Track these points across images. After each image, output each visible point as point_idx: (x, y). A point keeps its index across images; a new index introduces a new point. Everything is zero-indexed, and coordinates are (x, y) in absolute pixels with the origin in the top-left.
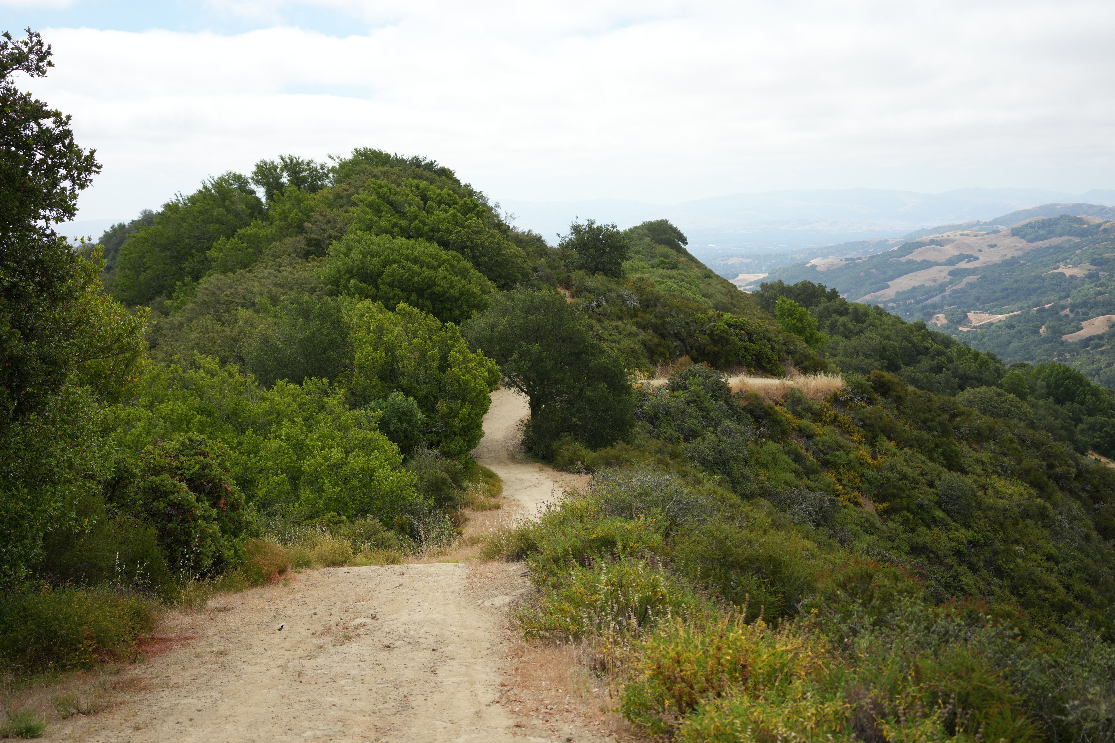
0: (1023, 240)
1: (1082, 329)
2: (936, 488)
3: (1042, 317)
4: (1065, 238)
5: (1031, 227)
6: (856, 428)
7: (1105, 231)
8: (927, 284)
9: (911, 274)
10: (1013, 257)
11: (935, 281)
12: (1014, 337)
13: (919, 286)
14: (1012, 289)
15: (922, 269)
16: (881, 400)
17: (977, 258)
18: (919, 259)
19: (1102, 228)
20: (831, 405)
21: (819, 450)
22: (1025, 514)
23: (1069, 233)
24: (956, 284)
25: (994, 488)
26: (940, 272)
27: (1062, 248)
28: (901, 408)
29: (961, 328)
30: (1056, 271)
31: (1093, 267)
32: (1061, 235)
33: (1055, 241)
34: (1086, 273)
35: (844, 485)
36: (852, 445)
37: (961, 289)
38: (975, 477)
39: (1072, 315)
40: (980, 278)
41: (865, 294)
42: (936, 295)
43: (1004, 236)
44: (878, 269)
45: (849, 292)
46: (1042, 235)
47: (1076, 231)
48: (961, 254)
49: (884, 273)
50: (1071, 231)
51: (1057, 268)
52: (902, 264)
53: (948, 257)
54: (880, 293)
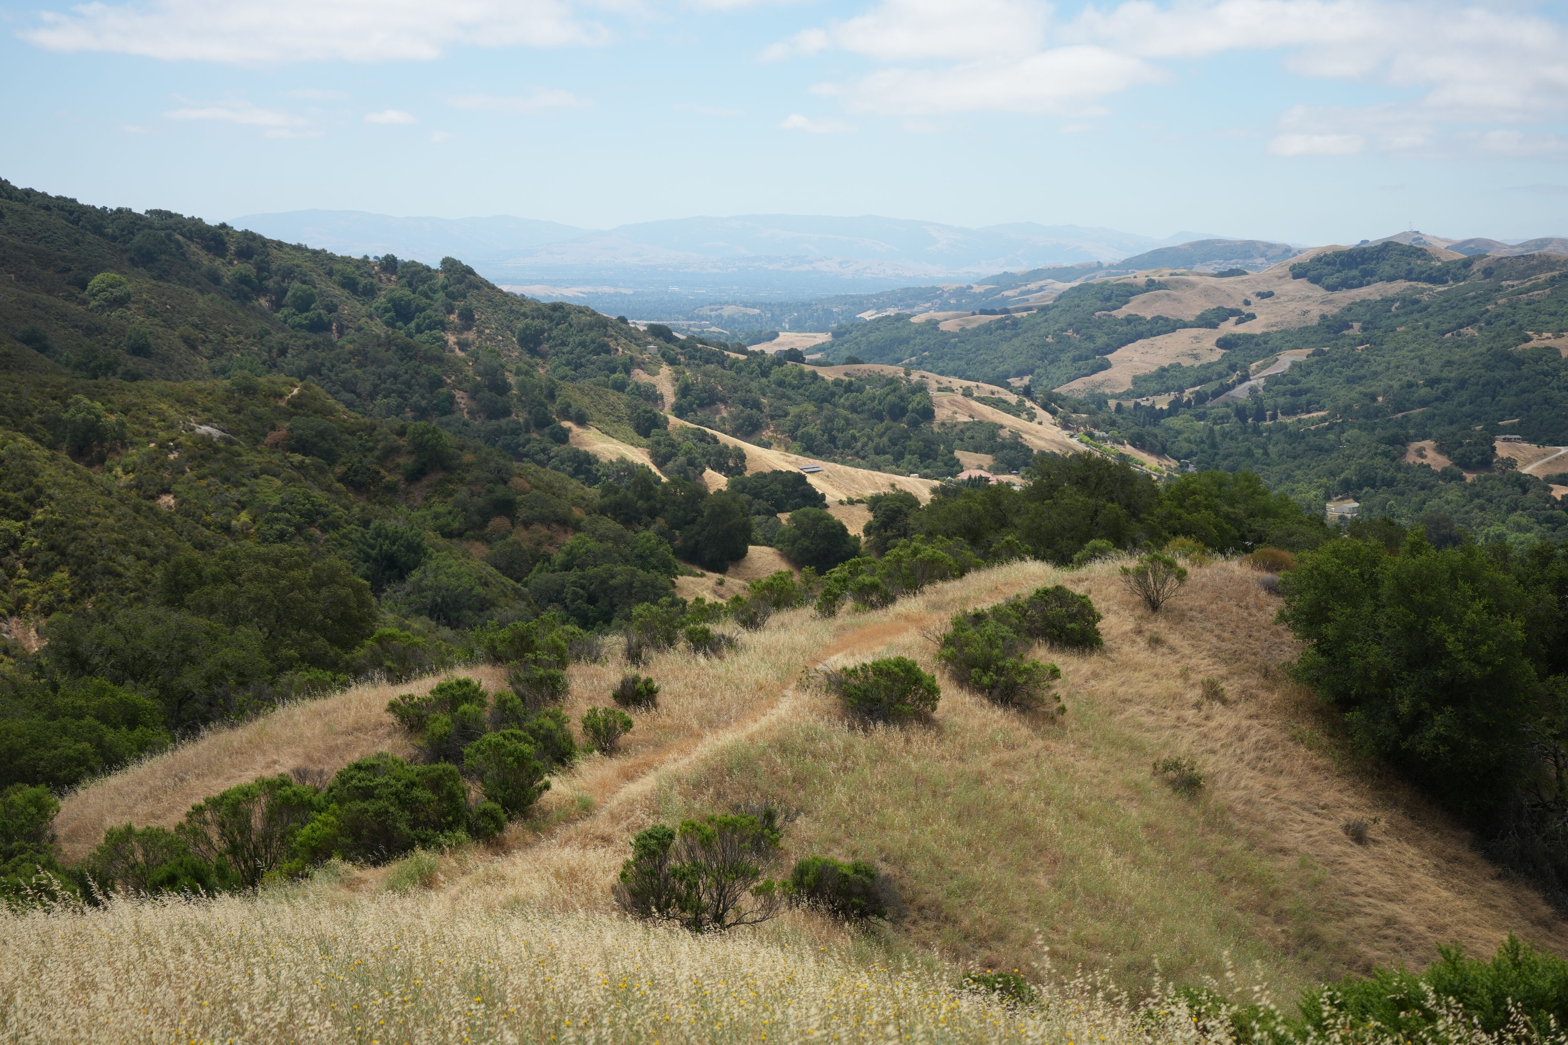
0: (1317, 286)
4: (1406, 284)
5: (1328, 264)
7: (1488, 272)
8: (1185, 362)
11: (1196, 357)
13: (1171, 366)
15: (1158, 334)
17: (1253, 316)
18: (1148, 314)
23: (1408, 277)
24: (1268, 365)
26: (1198, 339)
27: (1417, 302)
32: (1391, 279)
37: (1284, 375)
40: (1313, 354)
41: (1069, 380)
43: (1280, 278)
44: (1077, 331)
45: (1031, 372)
46: (1354, 278)
47: (1423, 273)
48: (1219, 308)
49: (1091, 338)
50: (1410, 271)
51: (1528, 339)
52: (1118, 322)
53: (1198, 313)
54: (1100, 376)
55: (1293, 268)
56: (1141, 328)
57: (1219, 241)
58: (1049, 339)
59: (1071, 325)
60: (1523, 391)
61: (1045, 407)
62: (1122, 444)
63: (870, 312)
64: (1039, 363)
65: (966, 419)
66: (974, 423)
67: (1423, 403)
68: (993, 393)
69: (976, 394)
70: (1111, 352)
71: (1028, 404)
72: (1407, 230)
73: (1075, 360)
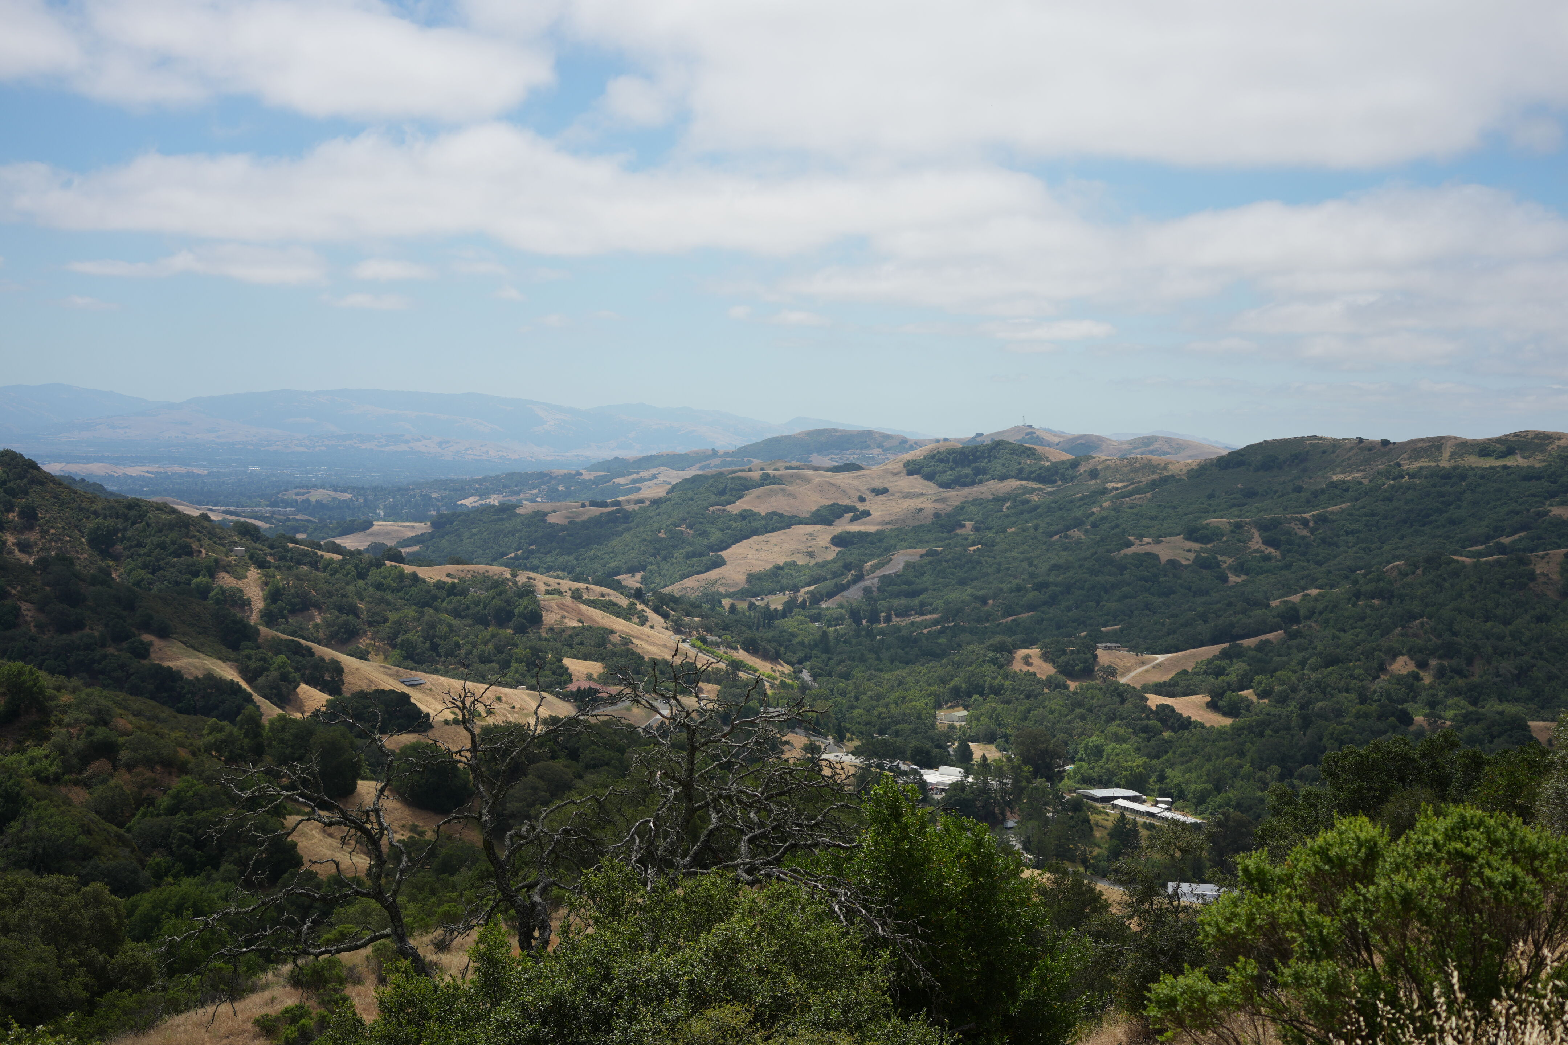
0: (931, 484)
4: (1013, 484)
5: (941, 461)
7: (1094, 474)
8: (800, 560)
9: (755, 538)
11: (811, 555)
13: (786, 564)
15: (773, 530)
17: (867, 514)
18: (763, 509)
23: (1019, 476)
26: (813, 536)
27: (1028, 501)
31: (1196, 546)
32: (1002, 478)
33: (990, 488)
37: (898, 576)
40: (927, 554)
41: (681, 578)
43: (895, 474)
44: (690, 527)
45: (643, 568)
46: (966, 476)
47: (1032, 472)
48: (834, 505)
49: (704, 534)
50: (1021, 471)
51: (1129, 544)
52: (732, 517)
53: (813, 509)
54: (714, 574)
55: (907, 464)
56: (755, 524)
58: (662, 535)
59: (684, 520)
60: (1126, 597)
61: (657, 610)
62: (736, 649)
63: (472, 499)
64: (651, 559)
65: (575, 624)
66: (584, 628)
67: (1030, 607)
68: (603, 595)
69: (585, 597)
70: (725, 549)
71: (640, 607)
72: (1021, 424)
73: (688, 557)
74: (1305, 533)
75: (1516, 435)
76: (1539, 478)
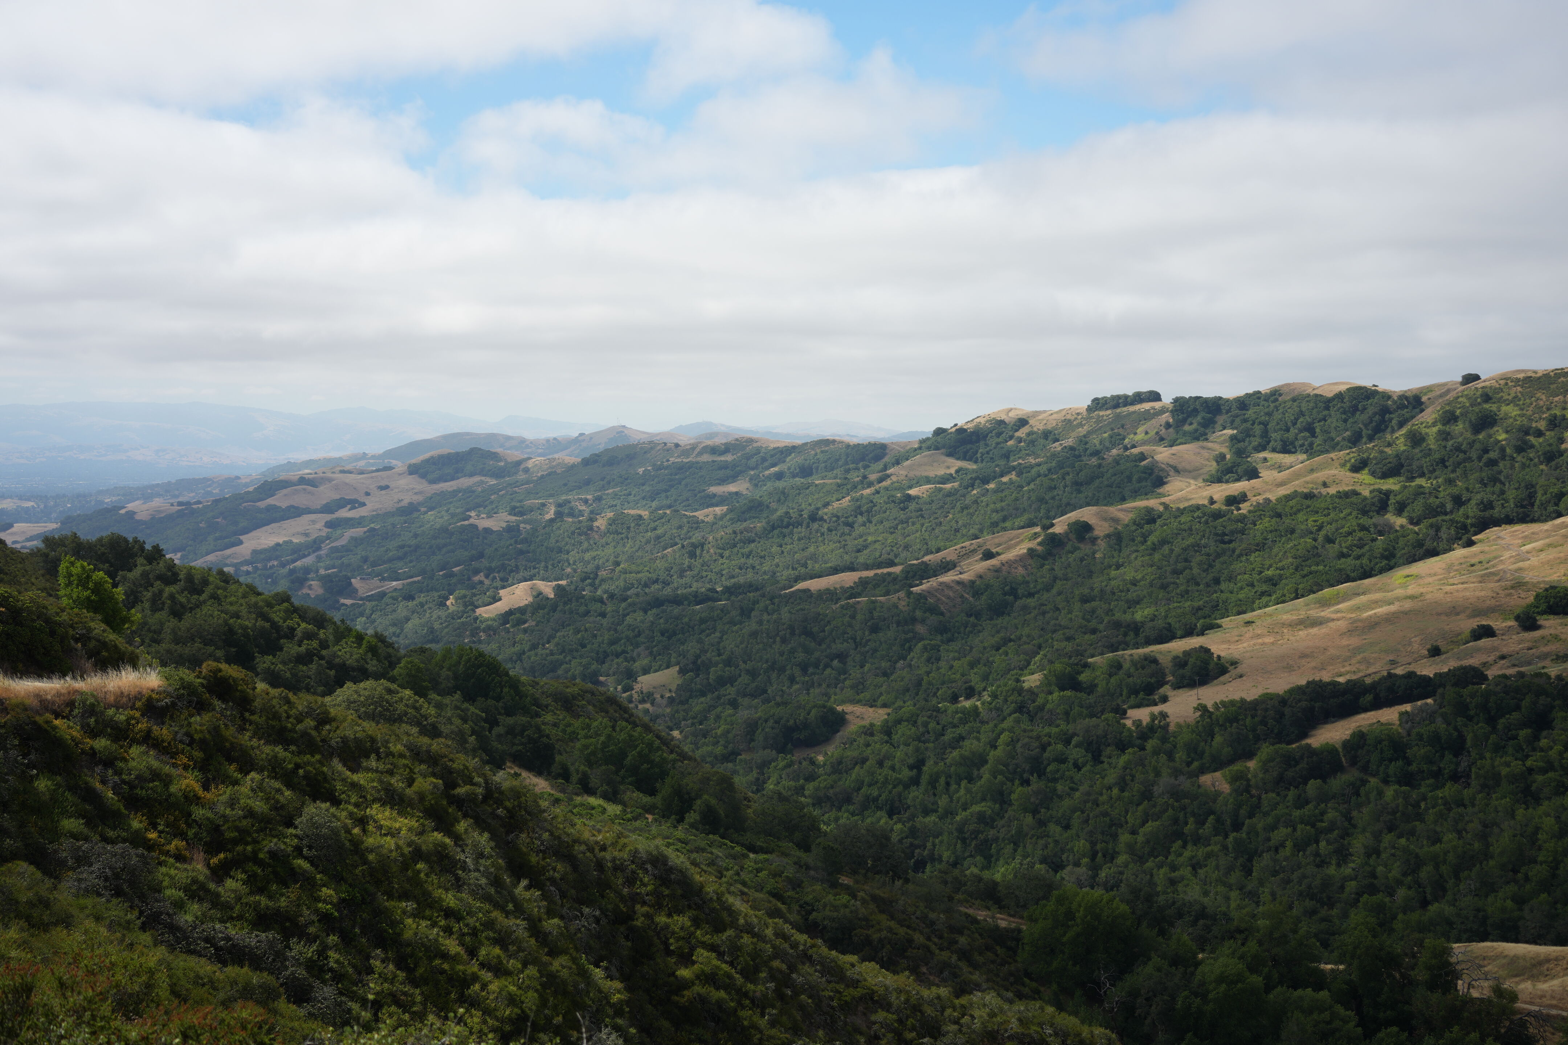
0: (424, 481)
1: (500, 599)
2: (296, 828)
3: (449, 585)
4: (477, 479)
5: (434, 464)
6: (181, 746)
7: (526, 470)
8: (296, 540)
9: (273, 525)
10: (411, 504)
11: (306, 535)
12: (413, 612)
13: (285, 542)
14: (409, 546)
15: (288, 518)
16: (218, 704)
17: (364, 504)
18: (284, 504)
19: (522, 466)
20: (143, 715)
21: (124, 782)
22: (418, 854)
23: (482, 473)
24: (336, 540)
25: (375, 821)
26: (314, 522)
27: (474, 492)
28: (247, 714)
29: (342, 601)
30: (466, 523)
31: (512, 518)
32: (471, 475)
33: (465, 482)
34: (504, 525)
35: (160, 832)
36: (174, 772)
37: (343, 546)
38: (350, 807)
39: (487, 582)
40: (368, 531)
41: (207, 554)
42: (309, 555)
43: (399, 474)
44: (225, 518)
45: (184, 550)
46: (448, 474)
47: (490, 470)
48: (342, 499)
49: (234, 523)
50: (483, 469)
51: (468, 519)
52: (259, 511)
53: (324, 502)
54: (228, 552)
55: (410, 466)
56: (276, 515)
57: (468, 434)
58: (202, 525)
59: (224, 514)
64: (191, 542)
70: (247, 533)
73: (217, 540)
74: (584, 508)
75: (737, 440)
76: (726, 468)
